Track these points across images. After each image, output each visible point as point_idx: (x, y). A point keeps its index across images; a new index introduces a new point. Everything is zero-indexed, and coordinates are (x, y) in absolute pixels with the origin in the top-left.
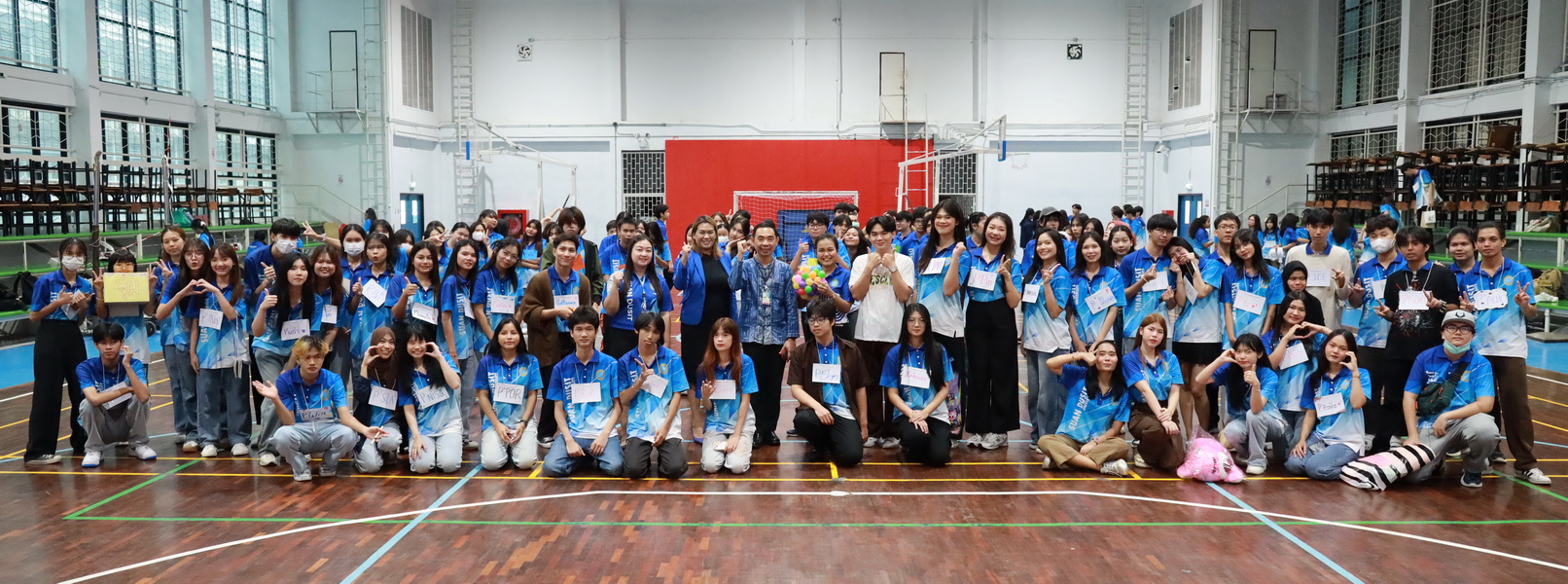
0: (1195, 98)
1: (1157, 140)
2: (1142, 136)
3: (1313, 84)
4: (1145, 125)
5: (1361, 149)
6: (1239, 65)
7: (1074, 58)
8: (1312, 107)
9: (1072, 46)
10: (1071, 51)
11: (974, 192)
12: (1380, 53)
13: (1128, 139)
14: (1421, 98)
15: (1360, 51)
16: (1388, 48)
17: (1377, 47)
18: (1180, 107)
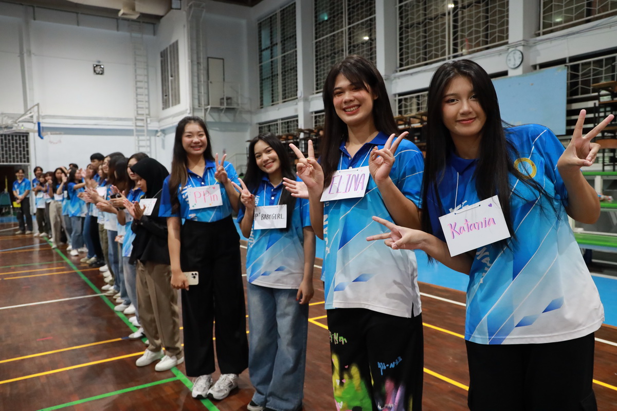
0: (177, 101)
1: (156, 129)
2: (147, 126)
3: (246, 94)
4: (149, 120)
5: (276, 131)
6: (203, 78)
7: (98, 74)
8: (247, 107)
9: (97, 66)
10: (96, 69)
11: (28, 161)
12: (284, 72)
13: (138, 128)
14: (311, 97)
15: (272, 73)
16: (290, 70)
17: (282, 69)
18: (169, 107)
